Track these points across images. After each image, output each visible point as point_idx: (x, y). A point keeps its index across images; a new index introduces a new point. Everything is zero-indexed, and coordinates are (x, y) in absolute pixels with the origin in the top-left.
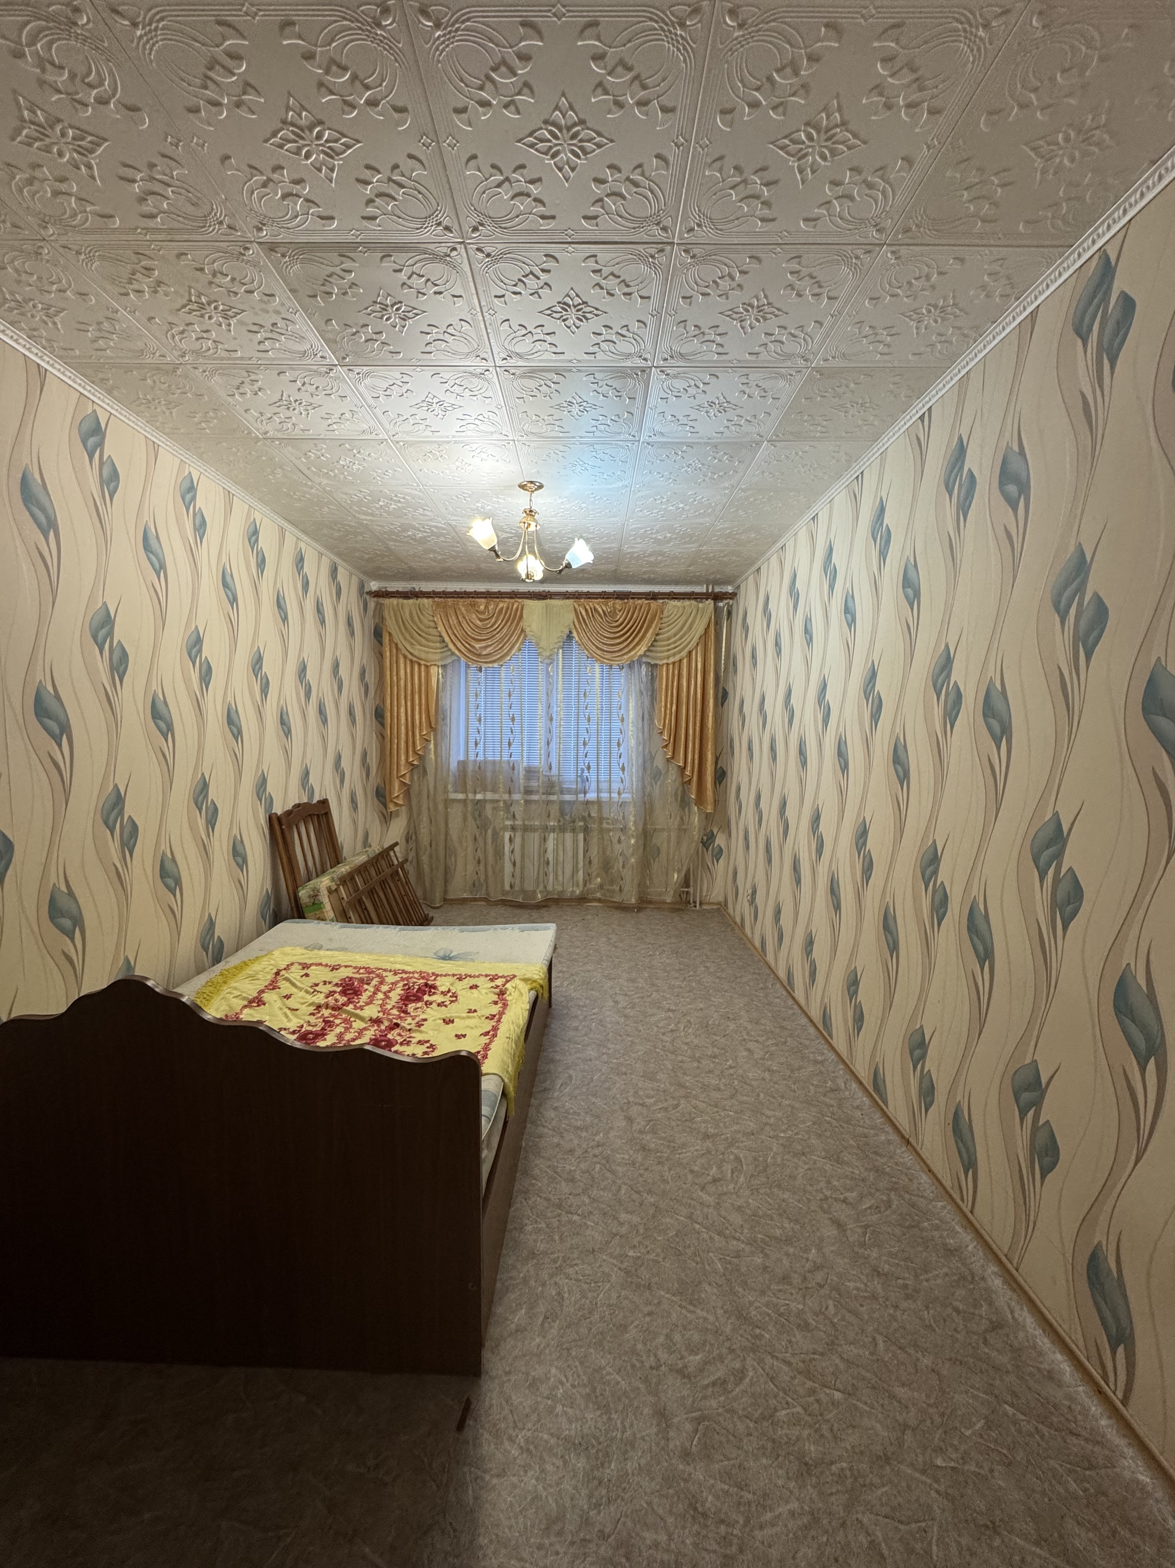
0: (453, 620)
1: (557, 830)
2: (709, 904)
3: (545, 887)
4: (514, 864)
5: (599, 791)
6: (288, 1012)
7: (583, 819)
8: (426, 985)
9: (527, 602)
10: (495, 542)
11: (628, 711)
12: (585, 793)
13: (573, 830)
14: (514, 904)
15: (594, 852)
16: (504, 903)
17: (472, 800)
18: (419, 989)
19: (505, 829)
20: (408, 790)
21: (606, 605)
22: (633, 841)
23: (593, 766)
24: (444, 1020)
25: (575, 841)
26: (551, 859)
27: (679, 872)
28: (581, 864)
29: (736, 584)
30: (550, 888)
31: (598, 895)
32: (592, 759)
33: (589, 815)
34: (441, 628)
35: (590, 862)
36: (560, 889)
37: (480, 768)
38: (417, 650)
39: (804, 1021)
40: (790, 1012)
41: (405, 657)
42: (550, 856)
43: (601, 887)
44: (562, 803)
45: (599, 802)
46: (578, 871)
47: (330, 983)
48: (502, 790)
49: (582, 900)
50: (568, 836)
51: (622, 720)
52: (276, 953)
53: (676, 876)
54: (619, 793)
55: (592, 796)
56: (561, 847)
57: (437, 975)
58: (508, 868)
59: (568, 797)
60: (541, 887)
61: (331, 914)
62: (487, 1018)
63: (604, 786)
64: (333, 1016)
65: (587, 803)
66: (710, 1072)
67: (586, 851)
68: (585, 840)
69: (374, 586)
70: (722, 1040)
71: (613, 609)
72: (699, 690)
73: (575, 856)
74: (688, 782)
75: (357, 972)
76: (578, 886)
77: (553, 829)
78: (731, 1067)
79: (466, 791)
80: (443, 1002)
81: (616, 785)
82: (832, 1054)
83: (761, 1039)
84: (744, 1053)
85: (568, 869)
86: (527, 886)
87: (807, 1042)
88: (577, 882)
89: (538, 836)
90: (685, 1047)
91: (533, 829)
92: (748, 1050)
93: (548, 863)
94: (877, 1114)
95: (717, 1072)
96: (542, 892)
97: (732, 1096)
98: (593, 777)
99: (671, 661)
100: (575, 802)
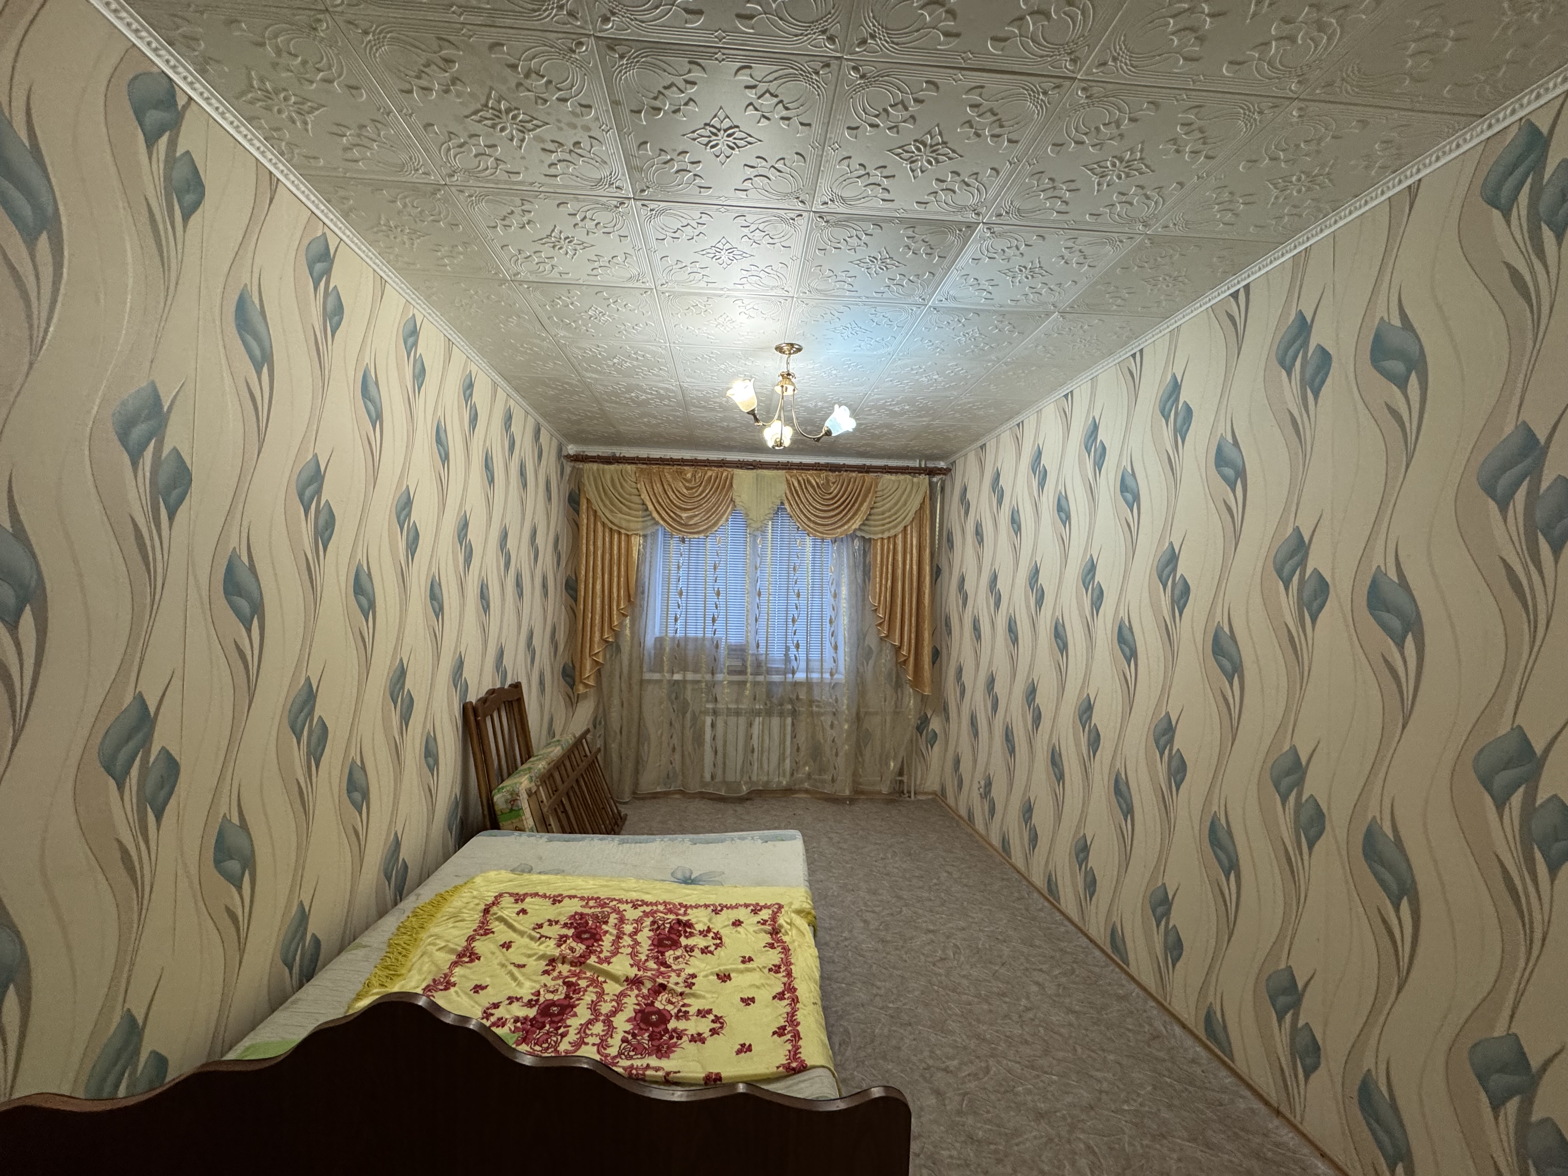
0: (658, 488)
1: (763, 714)
2: (926, 793)
3: (750, 778)
4: (716, 752)
5: (808, 670)
6: (515, 970)
7: (791, 701)
8: (679, 922)
9: (736, 472)
10: (755, 406)
11: (840, 586)
12: (793, 673)
13: (781, 714)
14: (712, 796)
15: (802, 739)
16: (702, 796)
17: (669, 681)
18: (671, 927)
19: (706, 712)
20: (599, 671)
21: (819, 477)
22: (846, 727)
23: (802, 644)
24: (718, 975)
25: (783, 727)
26: (756, 746)
27: (894, 759)
28: (788, 752)
29: (951, 460)
30: (754, 778)
31: (806, 785)
32: (801, 637)
33: (798, 698)
34: (645, 496)
35: (798, 750)
36: (765, 779)
37: (678, 645)
38: (619, 518)
39: (1084, 941)
40: (1063, 929)
41: (604, 524)
42: (755, 742)
43: (809, 775)
44: (770, 684)
45: (809, 684)
46: (784, 760)
47: (557, 922)
48: (704, 670)
49: (788, 792)
50: (776, 721)
51: (835, 596)
52: (478, 880)
53: (892, 764)
54: (832, 674)
55: (800, 676)
56: (766, 732)
57: (686, 907)
58: (709, 755)
59: (776, 678)
60: (746, 778)
61: (529, 822)
62: (770, 970)
63: (815, 665)
64: (574, 974)
65: (796, 684)
66: (1006, 1016)
67: (794, 736)
68: (793, 724)
69: (572, 449)
70: (1003, 970)
71: (828, 481)
72: (915, 567)
73: (782, 742)
74: (905, 662)
75: (586, 906)
76: (784, 776)
77: (758, 713)
78: (1028, 1009)
79: (661, 671)
80: (707, 947)
81: (828, 664)
82: (1133, 986)
83: (1045, 967)
84: (1035, 988)
85: (775, 757)
86: (730, 777)
87: (1097, 970)
88: (784, 771)
89: (742, 720)
90: (965, 982)
91: (738, 713)
92: (1037, 983)
93: (753, 751)
94: (1223, 1073)
95: (1015, 1017)
96: (746, 783)
97: (1046, 1052)
98: (802, 655)
99: (886, 535)
100: (783, 683)
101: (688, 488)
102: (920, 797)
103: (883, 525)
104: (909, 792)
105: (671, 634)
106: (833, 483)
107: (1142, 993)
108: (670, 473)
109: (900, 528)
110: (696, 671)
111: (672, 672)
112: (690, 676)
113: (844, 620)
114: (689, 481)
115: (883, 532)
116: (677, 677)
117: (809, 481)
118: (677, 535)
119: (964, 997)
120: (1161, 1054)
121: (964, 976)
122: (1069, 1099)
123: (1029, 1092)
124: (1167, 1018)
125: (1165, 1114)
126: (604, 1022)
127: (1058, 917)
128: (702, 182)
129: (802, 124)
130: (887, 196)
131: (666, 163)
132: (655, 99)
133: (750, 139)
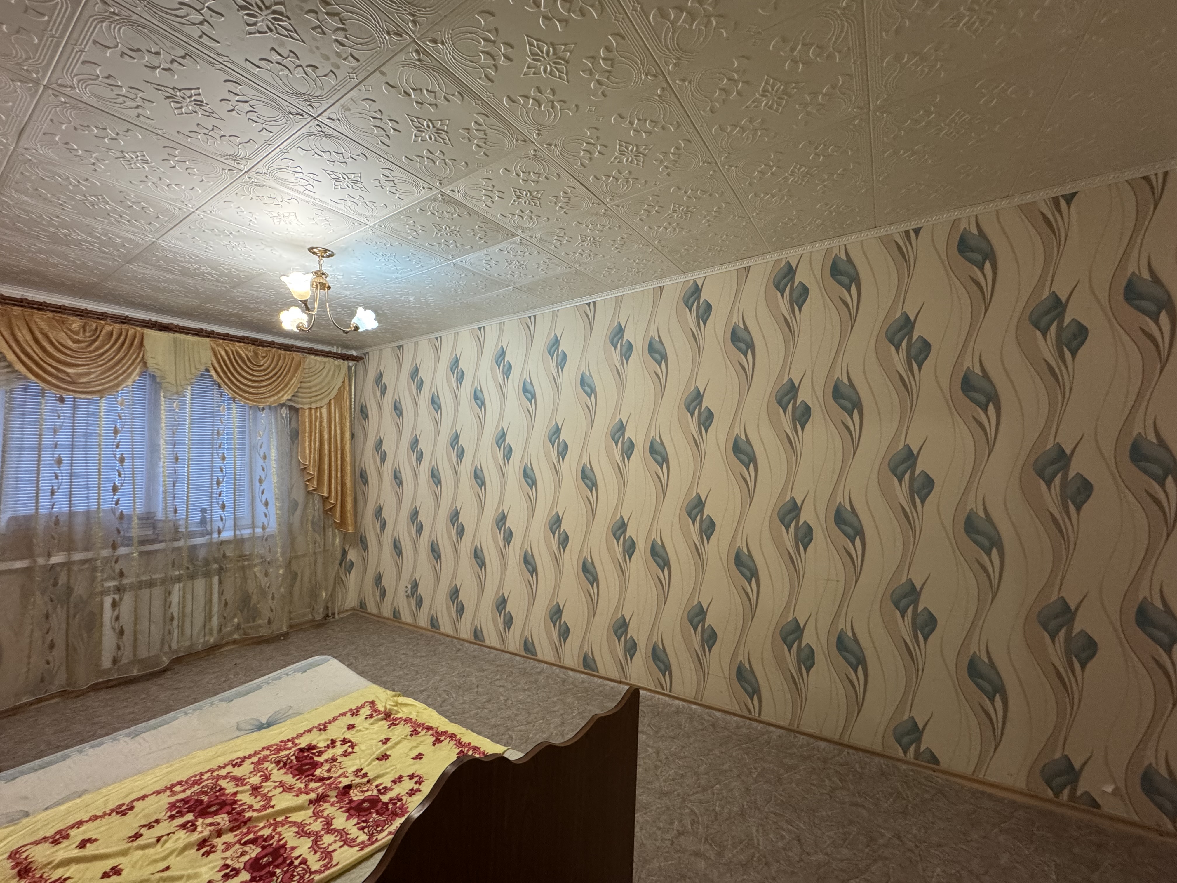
0: (23, 335)
1: (184, 578)
2: (347, 611)
3: (170, 647)
4: (121, 632)
5: (235, 527)
7: (216, 560)
9: (147, 332)
10: (308, 297)
11: (269, 449)
12: (219, 532)
13: (207, 575)
14: (114, 683)
15: (229, 595)
16: (96, 688)
19: (105, 592)
22: (281, 572)
23: (229, 504)
25: (208, 587)
26: (176, 615)
27: (326, 590)
28: (215, 609)
30: (174, 646)
31: (236, 636)
33: (224, 556)
35: (226, 604)
36: (188, 643)
39: (507, 656)
42: (175, 610)
43: (238, 627)
44: (194, 547)
45: (238, 542)
46: (211, 618)
48: (100, 545)
49: (212, 649)
50: (200, 584)
51: (265, 458)
53: (324, 594)
54: (264, 528)
55: (227, 535)
56: (189, 597)
58: (109, 639)
59: (199, 541)
60: (166, 649)
62: (411, 735)
63: (246, 521)
65: (222, 543)
66: (499, 709)
67: (221, 593)
68: (220, 582)
70: (480, 689)
71: (256, 354)
72: (338, 432)
73: (209, 602)
74: (331, 509)
75: (174, 793)
76: (211, 634)
77: (179, 579)
78: (506, 700)
79: (30, 554)
80: (346, 751)
81: (261, 519)
82: (542, 665)
83: (498, 677)
84: (501, 689)
85: (199, 620)
86: (143, 653)
87: (521, 666)
88: (211, 630)
89: (158, 591)
90: (467, 706)
91: (151, 584)
92: (501, 686)
93: (172, 619)
94: (596, 679)
95: (504, 707)
96: (166, 653)
97: (529, 714)
98: (228, 514)
99: (314, 406)
100: (210, 544)
101: (75, 341)
102: (341, 616)
103: (311, 397)
104: (333, 614)
105: (44, 510)
106: (264, 357)
107: (548, 666)
108: (43, 320)
109: (326, 401)
110: (86, 549)
111: (49, 556)
112: (78, 556)
113: (275, 479)
114: (77, 333)
115: (311, 403)
116: (56, 559)
117: (238, 353)
118: (52, 392)
119: (472, 713)
120: (572, 686)
121: (463, 703)
122: (552, 726)
123: (535, 734)
124: (564, 670)
125: (589, 708)
126: (328, 833)
127: (486, 650)
128: (386, 140)
129: (484, 153)
130: (490, 204)
131: (373, 118)
132: (413, 89)
133: (447, 141)
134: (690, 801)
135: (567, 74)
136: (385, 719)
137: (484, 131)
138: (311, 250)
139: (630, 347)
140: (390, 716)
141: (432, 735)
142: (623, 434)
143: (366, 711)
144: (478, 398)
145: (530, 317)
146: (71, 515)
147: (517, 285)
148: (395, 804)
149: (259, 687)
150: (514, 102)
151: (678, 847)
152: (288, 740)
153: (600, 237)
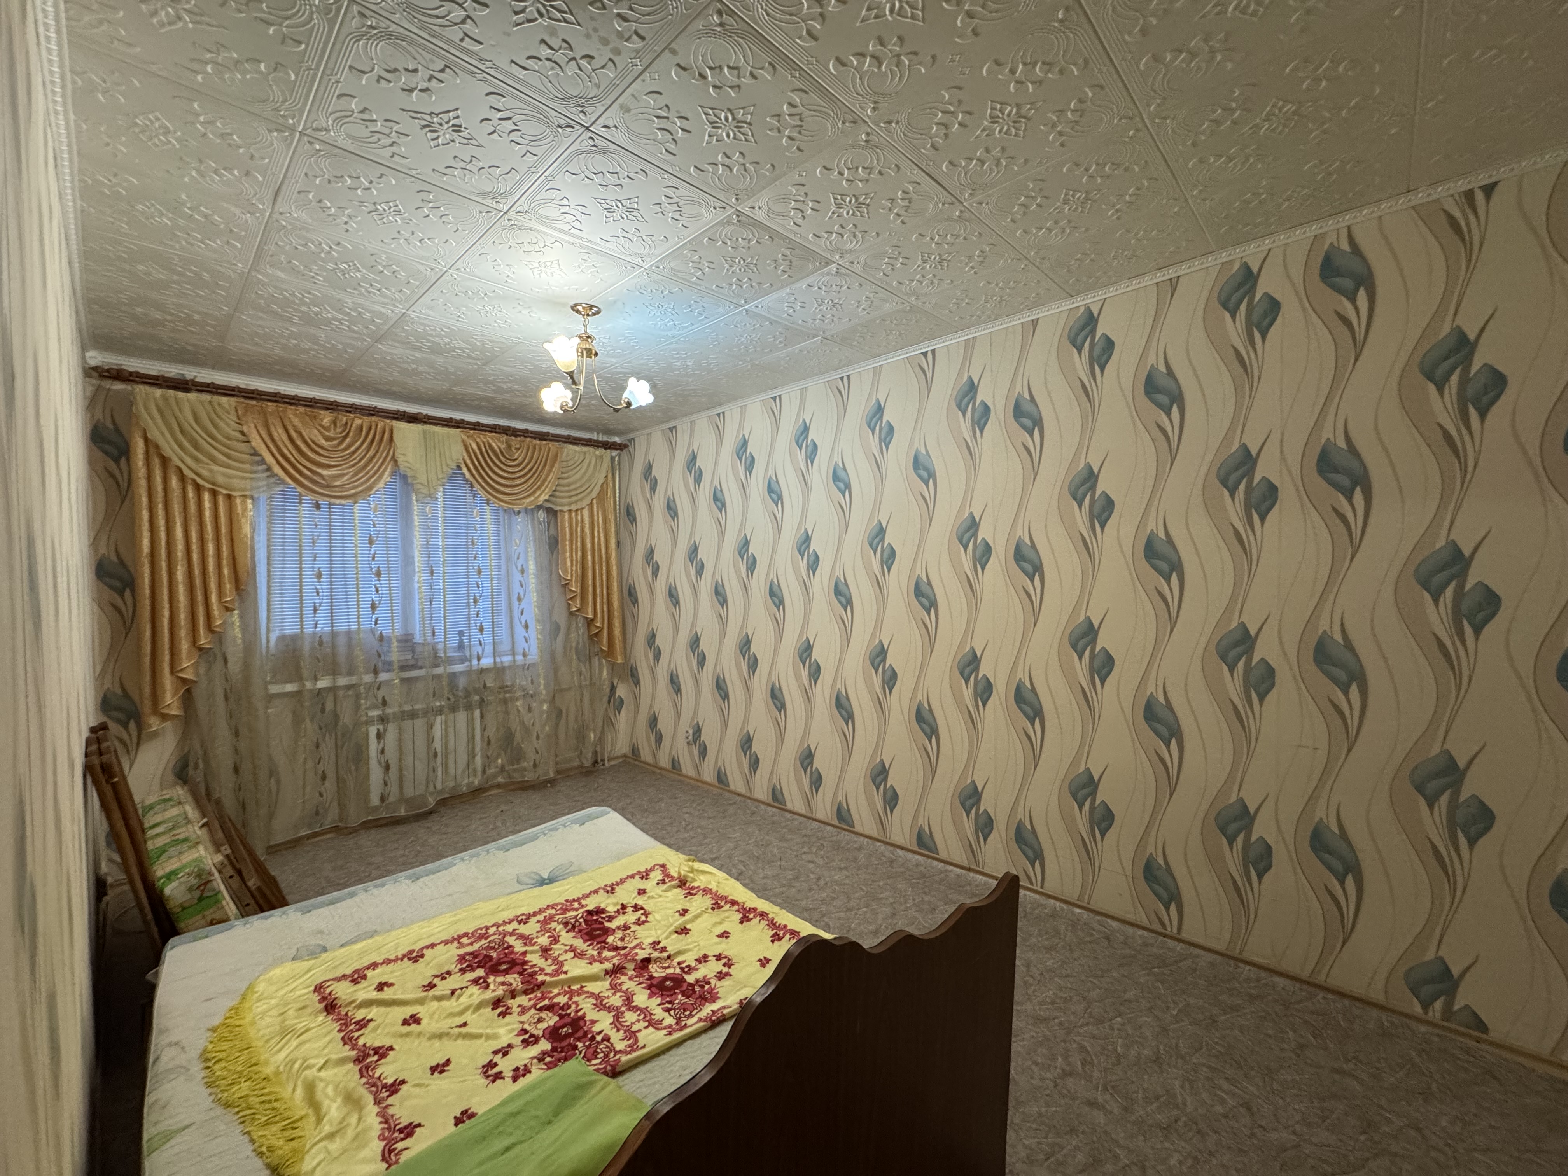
0: (279, 433)
1: (446, 710)
2: (619, 757)
3: (435, 787)
4: (387, 768)
5: (495, 654)
7: (476, 691)
8: (590, 913)
9: (397, 424)
10: (574, 368)
11: (527, 561)
12: (479, 659)
13: (469, 707)
14: (382, 822)
15: (491, 731)
16: (367, 825)
17: (311, 691)
18: (585, 921)
19: (369, 722)
20: (188, 691)
21: (501, 441)
22: (545, 707)
23: (487, 626)
24: (676, 932)
25: (470, 721)
26: (439, 750)
27: (594, 731)
28: (478, 749)
29: (630, 436)
30: (439, 786)
31: (500, 779)
32: (485, 619)
33: (485, 686)
34: (257, 442)
35: (489, 743)
36: (451, 784)
37: (321, 643)
38: (220, 473)
39: (815, 824)
41: (182, 478)
42: (438, 745)
43: (502, 769)
44: (453, 676)
45: (498, 671)
46: (474, 757)
47: (449, 973)
48: (361, 670)
49: (477, 792)
50: (462, 716)
51: (522, 571)
53: (592, 736)
54: (525, 655)
55: (487, 662)
56: (451, 730)
57: (578, 900)
58: (376, 774)
59: (459, 668)
60: (431, 789)
62: (713, 909)
63: (506, 647)
64: (543, 998)
65: (482, 671)
67: (484, 729)
68: (482, 717)
70: (783, 863)
71: (509, 447)
72: (602, 539)
73: (471, 739)
74: (596, 635)
75: (462, 946)
76: (475, 775)
77: (440, 711)
78: (818, 879)
79: (300, 678)
80: (639, 919)
81: (521, 645)
82: (862, 839)
83: (805, 850)
84: (811, 866)
85: (463, 758)
86: (409, 792)
87: (834, 839)
88: (475, 771)
89: (420, 723)
90: (769, 882)
91: (413, 715)
92: (809, 862)
93: (436, 755)
94: (935, 863)
95: (815, 887)
96: (431, 794)
97: (849, 899)
98: (487, 638)
99: (574, 507)
100: (469, 673)
101: (328, 439)
102: (613, 763)
103: (570, 497)
104: (603, 760)
105: (309, 630)
106: (518, 449)
107: (870, 841)
108: (296, 415)
109: (587, 501)
110: (350, 673)
111: (316, 679)
112: (342, 681)
113: (534, 597)
114: (327, 429)
115: (570, 504)
116: (322, 684)
117: (490, 446)
118: (309, 497)
119: (777, 891)
120: (902, 869)
121: (764, 878)
122: (880, 916)
124: (891, 848)
125: (927, 899)
126: (629, 1010)
127: (789, 816)
128: (672, 147)
129: (799, 149)
130: (800, 221)
131: (658, 117)
132: (711, 68)
133: (750, 138)
134: (1079, 1034)
135: (923, 11)
136: (680, 887)
137: (800, 114)
138: (574, 308)
139: (986, 410)
140: (685, 884)
141: (738, 911)
142: (975, 534)
143: (657, 875)
144: (774, 492)
145: (842, 379)
146: (334, 634)
147: (828, 334)
148: (702, 987)
149: (535, 838)
150: (844, 65)
151: (1065, 1092)
152: (574, 900)
153: (950, 253)
